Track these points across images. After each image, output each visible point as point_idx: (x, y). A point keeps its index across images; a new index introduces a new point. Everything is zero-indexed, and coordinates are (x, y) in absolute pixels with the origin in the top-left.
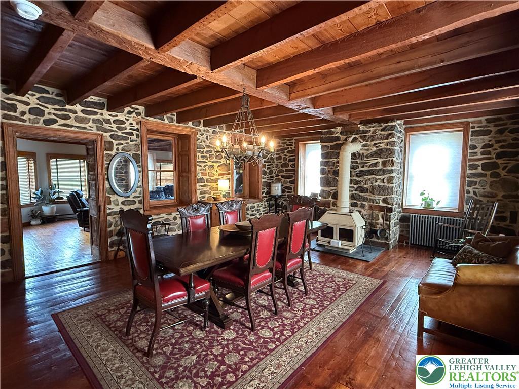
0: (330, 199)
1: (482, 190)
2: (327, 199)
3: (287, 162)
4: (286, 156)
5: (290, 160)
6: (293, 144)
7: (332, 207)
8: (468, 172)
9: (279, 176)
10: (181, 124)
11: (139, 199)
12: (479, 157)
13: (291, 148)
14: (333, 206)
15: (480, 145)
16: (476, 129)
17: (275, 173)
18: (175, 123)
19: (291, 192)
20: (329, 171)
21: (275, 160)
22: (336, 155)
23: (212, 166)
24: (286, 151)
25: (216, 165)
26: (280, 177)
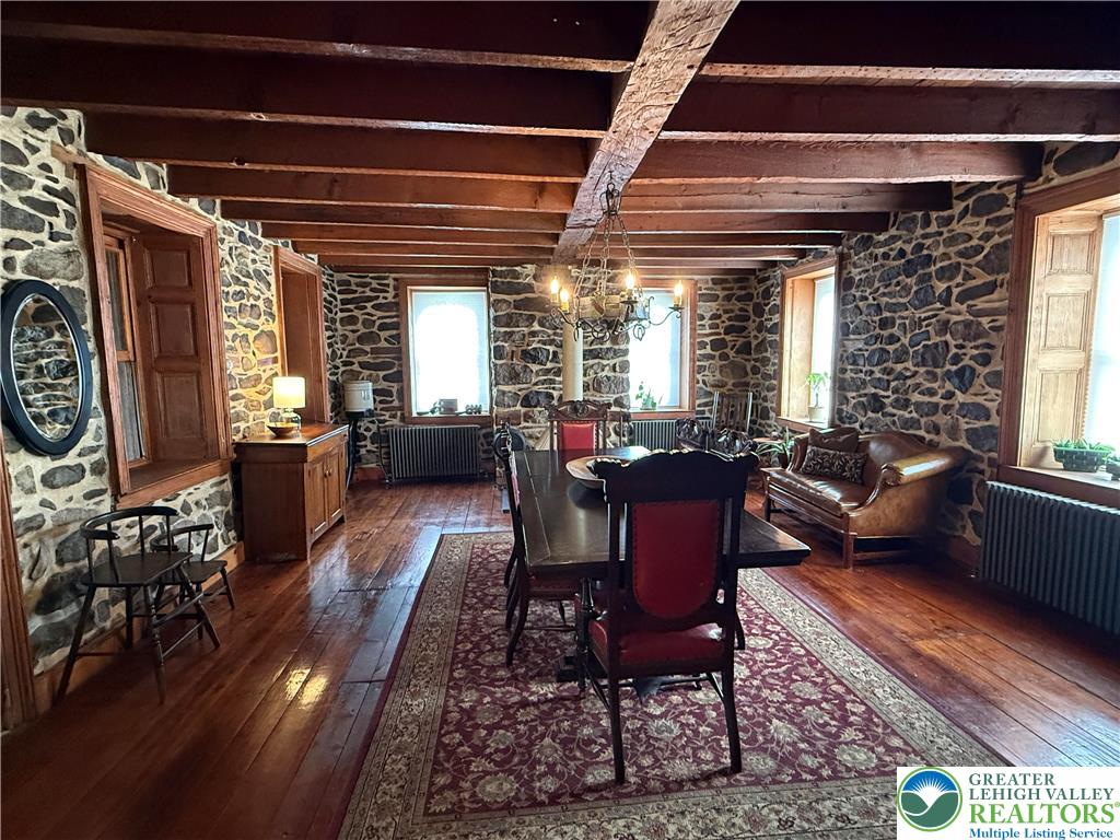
0: (518, 407)
1: (712, 378)
2: (512, 409)
3: (375, 329)
4: (372, 315)
5: (383, 327)
6: (391, 289)
7: (524, 424)
8: (698, 352)
9: (353, 364)
10: (178, 200)
11: (96, 457)
12: (708, 331)
13: (385, 298)
14: (526, 421)
15: (708, 315)
16: (704, 291)
17: (341, 356)
18: (163, 192)
19: (392, 402)
20: (513, 352)
21: (338, 324)
22: (527, 320)
23: (245, 337)
24: (369, 305)
25: (252, 334)
26: (356, 367)
